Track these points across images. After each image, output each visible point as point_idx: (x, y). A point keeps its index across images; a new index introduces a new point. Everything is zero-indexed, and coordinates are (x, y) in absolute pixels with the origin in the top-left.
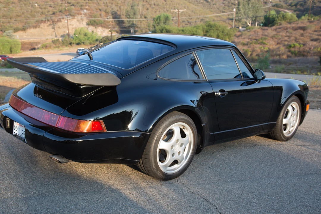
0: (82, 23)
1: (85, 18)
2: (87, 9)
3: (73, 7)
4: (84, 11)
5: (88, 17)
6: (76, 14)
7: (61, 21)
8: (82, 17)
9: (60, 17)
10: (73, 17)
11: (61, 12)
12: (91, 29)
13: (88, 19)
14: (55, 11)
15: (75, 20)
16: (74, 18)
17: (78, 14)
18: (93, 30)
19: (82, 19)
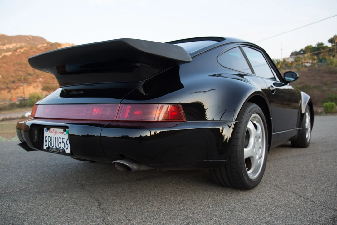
0: (38, 89)
1: (40, 85)
2: (42, 78)
3: (30, 77)
4: (39, 80)
5: (43, 84)
6: (32, 82)
7: (19, 88)
8: (37, 84)
9: (18, 85)
11: (19, 80)
12: (45, 93)
13: (42, 86)
14: (15, 80)
15: (31, 87)
16: (31, 85)
17: (34, 82)
19: (37, 86)
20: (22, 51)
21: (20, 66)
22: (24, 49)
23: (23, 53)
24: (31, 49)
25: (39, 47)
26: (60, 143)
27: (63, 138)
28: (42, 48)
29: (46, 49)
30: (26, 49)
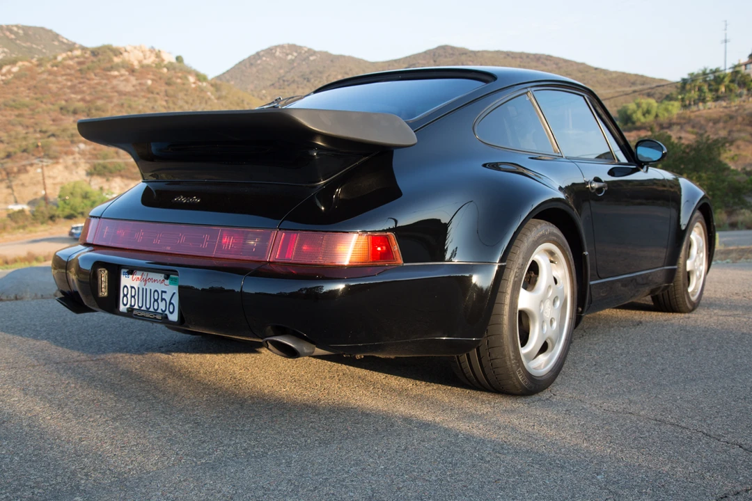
0: (77, 173)
1: (83, 160)
2: (85, 143)
3: (53, 139)
4: (78, 147)
5: (89, 159)
6: (60, 153)
7: (26, 171)
8: (74, 159)
9: (24, 163)
10: (55, 161)
11: (25, 151)
12: (96, 183)
13: (89, 163)
14: (11, 150)
15: (60, 167)
16: (57, 163)
17: (67, 153)
18: (101, 185)
19: (75, 164)
20: (15, 69)
21: (17, 112)
22: (20, 63)
23: (18, 77)
24: (39, 65)
25: (60, 58)
26: (156, 300)
27: (163, 292)
28: (71, 62)
29: (80, 63)
30: (27, 64)
